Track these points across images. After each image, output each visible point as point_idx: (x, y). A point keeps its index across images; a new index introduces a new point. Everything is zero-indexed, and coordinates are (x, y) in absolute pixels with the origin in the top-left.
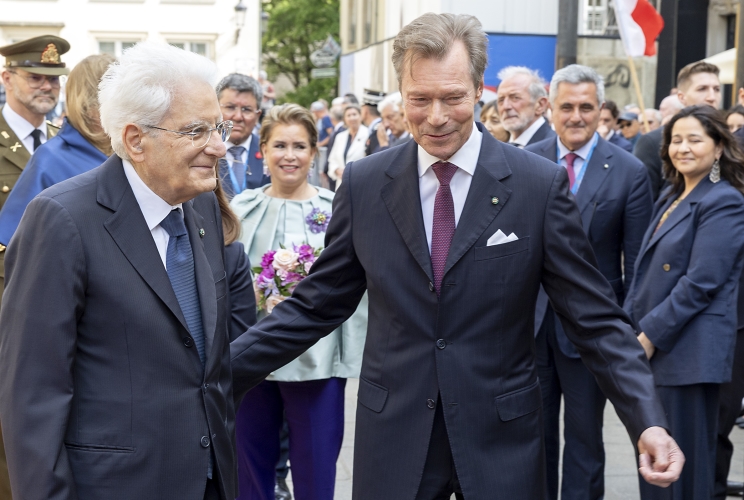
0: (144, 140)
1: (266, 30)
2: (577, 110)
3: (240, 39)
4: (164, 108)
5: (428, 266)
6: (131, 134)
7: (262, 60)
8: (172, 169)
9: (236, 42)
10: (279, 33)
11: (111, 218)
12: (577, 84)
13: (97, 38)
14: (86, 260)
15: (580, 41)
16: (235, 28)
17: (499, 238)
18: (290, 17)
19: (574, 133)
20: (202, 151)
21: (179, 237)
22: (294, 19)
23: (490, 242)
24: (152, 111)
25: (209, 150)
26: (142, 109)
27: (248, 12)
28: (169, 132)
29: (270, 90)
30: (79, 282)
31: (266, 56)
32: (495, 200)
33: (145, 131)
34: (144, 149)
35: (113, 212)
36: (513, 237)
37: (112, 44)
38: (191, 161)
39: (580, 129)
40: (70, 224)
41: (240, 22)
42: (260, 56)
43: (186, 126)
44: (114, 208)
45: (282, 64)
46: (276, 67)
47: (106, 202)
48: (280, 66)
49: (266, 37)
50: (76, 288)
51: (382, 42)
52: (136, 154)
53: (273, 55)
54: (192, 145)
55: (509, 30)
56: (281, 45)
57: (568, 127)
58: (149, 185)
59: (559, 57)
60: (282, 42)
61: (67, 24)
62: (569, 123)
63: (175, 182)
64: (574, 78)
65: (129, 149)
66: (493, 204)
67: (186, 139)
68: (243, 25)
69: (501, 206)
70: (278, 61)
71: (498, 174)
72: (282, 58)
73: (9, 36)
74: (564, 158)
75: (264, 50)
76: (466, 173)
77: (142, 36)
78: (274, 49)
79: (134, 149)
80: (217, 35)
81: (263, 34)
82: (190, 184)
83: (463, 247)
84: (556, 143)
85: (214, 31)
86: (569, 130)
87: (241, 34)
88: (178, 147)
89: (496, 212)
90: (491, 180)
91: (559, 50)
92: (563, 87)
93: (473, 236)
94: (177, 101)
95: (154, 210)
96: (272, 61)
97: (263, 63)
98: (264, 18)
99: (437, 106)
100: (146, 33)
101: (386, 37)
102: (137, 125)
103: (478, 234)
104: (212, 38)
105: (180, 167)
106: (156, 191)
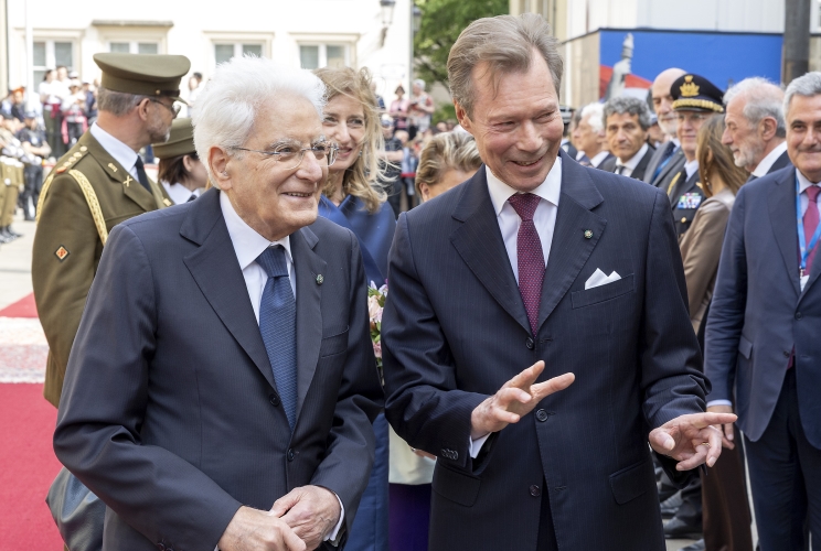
0: (229, 165)
1: (417, 28)
2: (810, 129)
3: (387, 40)
4: (247, 125)
5: (525, 318)
6: (217, 158)
7: (413, 65)
8: (259, 196)
9: (382, 44)
10: (433, 32)
11: (195, 251)
12: (812, 96)
13: (212, 40)
14: (157, 297)
15: (812, 40)
16: (381, 27)
17: (599, 279)
18: (448, 13)
19: (807, 159)
20: (294, 173)
21: (277, 278)
22: (453, 15)
23: (589, 285)
24: (235, 129)
25: (301, 173)
26: (226, 128)
27: (397, 6)
28: (255, 154)
29: (428, 104)
30: (146, 320)
31: (418, 61)
32: (588, 234)
33: (230, 153)
34: (230, 175)
35: (199, 246)
36: (615, 276)
37: (231, 47)
38: (279, 185)
39: (816, 154)
40: (142, 254)
41: (387, 19)
42: (411, 61)
43: (272, 144)
44: (199, 241)
45: (438, 70)
46: (431, 74)
47: (190, 235)
48: (435, 73)
49: (419, 37)
50: (141, 326)
51: (564, 43)
52: (222, 180)
53: (426, 59)
54: (280, 168)
55: (722, 28)
56: (436, 47)
57: (800, 151)
58: (243, 217)
59: (786, 61)
60: (438, 43)
61: (175, 23)
62: (802, 147)
63: (263, 211)
64: (808, 89)
65: (215, 174)
66: (587, 239)
67: (272, 160)
68: (391, 23)
69: (596, 240)
70: (433, 67)
71: (588, 203)
72: (437, 63)
73: (106, 38)
74: (805, 192)
75: (416, 53)
76: (551, 204)
77: (267, 37)
78: (427, 51)
79: (220, 175)
80: (359, 36)
81: (415, 34)
82: (280, 214)
83: (557, 293)
84: (794, 173)
85: (356, 31)
86: (802, 155)
87: (389, 33)
88: (263, 170)
89: (591, 248)
90: (581, 210)
91: (786, 52)
92: (796, 100)
93: (568, 279)
94: (262, 116)
95: (248, 245)
96: (425, 68)
97: (415, 70)
98: (415, 15)
99: (530, 127)
100: (273, 34)
101: (568, 37)
102: (221, 147)
103: (572, 276)
104: (353, 38)
105: (266, 193)
106: (248, 223)
